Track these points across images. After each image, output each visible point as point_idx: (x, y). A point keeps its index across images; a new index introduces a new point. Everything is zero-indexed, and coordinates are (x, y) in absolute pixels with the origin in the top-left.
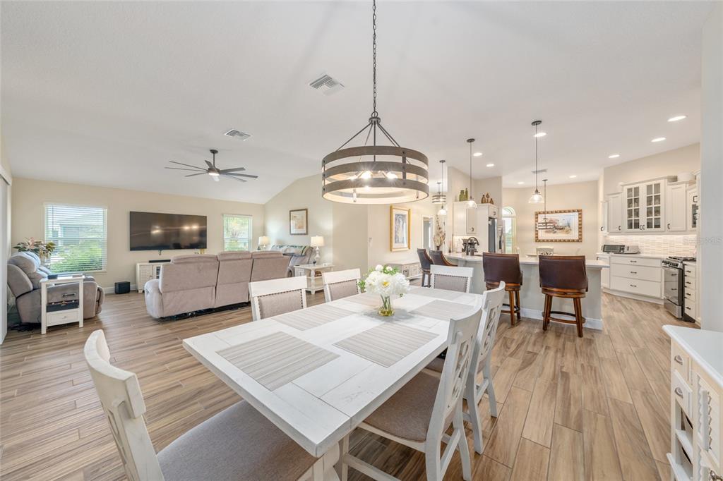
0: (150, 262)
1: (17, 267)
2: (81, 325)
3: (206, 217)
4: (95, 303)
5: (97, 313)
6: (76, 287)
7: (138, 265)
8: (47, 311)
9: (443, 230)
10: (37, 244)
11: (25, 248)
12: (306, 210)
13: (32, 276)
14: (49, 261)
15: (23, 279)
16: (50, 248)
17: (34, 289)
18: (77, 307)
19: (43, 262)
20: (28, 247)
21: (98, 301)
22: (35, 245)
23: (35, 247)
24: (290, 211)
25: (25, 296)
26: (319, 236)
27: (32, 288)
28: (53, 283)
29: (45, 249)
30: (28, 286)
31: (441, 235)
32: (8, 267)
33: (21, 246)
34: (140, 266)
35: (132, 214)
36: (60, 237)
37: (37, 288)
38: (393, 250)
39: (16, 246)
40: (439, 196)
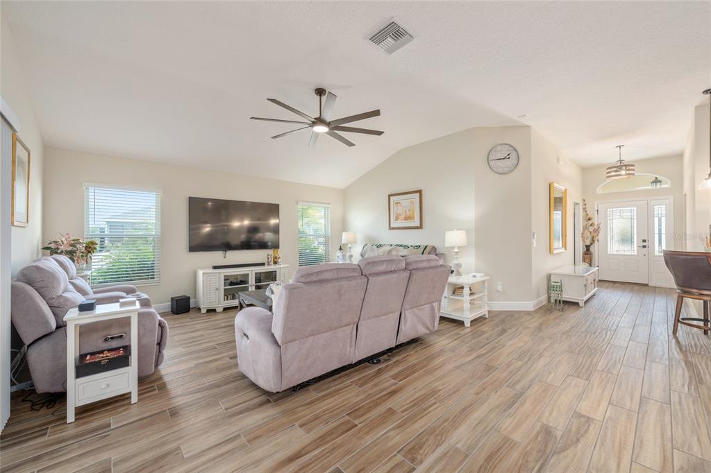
0: (215, 268)
1: (29, 288)
2: (134, 399)
3: (278, 205)
4: (156, 347)
5: (157, 365)
6: (125, 322)
7: (200, 273)
8: (78, 375)
9: (596, 221)
10: (74, 243)
11: (58, 249)
12: (420, 192)
13: (56, 304)
14: (89, 268)
15: (38, 310)
16: (90, 248)
17: (58, 328)
18: (128, 365)
19: (79, 270)
20: (62, 248)
21: (159, 344)
22: (71, 245)
23: (70, 249)
24: (389, 196)
25: (40, 342)
26: (458, 229)
27: (54, 325)
28: (87, 318)
29: (83, 250)
30: (47, 322)
31: (591, 229)
32: (13, 287)
33: (53, 246)
34: (204, 273)
35: (191, 199)
36: (106, 233)
37: (61, 326)
38: (555, 252)
39: (47, 246)
40: (620, 168)
